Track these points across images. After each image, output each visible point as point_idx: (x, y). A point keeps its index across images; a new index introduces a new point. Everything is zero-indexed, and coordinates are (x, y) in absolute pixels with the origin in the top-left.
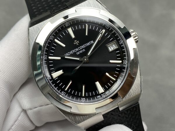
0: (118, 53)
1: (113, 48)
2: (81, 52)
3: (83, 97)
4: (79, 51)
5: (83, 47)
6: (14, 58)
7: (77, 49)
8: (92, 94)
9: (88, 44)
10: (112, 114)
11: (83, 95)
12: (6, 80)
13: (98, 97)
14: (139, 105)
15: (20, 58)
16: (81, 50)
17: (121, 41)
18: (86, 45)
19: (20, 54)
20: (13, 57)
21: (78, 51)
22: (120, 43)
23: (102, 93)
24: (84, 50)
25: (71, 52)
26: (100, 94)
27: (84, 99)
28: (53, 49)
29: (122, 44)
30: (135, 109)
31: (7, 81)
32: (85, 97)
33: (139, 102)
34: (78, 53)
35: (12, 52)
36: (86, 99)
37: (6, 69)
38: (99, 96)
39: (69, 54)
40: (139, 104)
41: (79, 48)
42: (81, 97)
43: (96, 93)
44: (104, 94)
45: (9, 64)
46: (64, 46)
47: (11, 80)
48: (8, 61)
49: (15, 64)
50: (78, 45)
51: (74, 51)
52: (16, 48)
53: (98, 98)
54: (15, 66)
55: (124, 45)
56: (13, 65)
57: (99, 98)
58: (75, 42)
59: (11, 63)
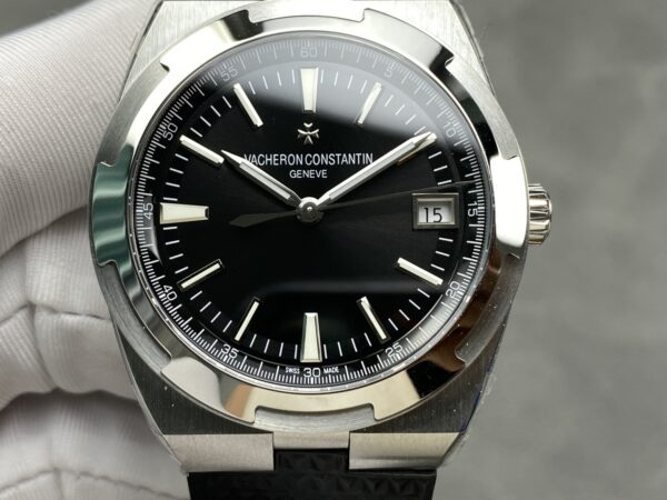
0: (444, 247)
1: (437, 218)
2: (309, 174)
3: (234, 344)
4: (304, 167)
5: (324, 159)
6: (69, 95)
7: (299, 159)
8: (275, 347)
9: (350, 159)
10: (314, 466)
11: (238, 338)
12: (7, 160)
13: (291, 370)
14: (433, 481)
15: (95, 103)
16: (312, 167)
17: (476, 207)
18: (341, 157)
19: (98, 88)
20: (69, 88)
21: (296, 167)
22: (471, 213)
23: (312, 365)
24: (324, 172)
25: (272, 159)
26: (302, 366)
27: (235, 351)
28: (210, 116)
29: (474, 220)
30: (410, 490)
31: (10, 165)
32: (242, 346)
33: (440, 471)
34: (296, 175)
35: (72, 67)
36: (241, 355)
37: (23, 122)
38: (295, 370)
39: (262, 160)
40: (434, 478)
41: (309, 159)
42: (228, 338)
43: (289, 351)
44: (317, 372)
45: (44, 107)
46: (258, 122)
47: (25, 169)
48: (45, 93)
49: (66, 119)
50: (309, 144)
51: (284, 158)
52: (94, 60)
53: (286, 374)
54: (62, 125)
55: (479, 225)
56: (58, 118)
57: (292, 374)
58: (305, 129)
59: (51, 108)
